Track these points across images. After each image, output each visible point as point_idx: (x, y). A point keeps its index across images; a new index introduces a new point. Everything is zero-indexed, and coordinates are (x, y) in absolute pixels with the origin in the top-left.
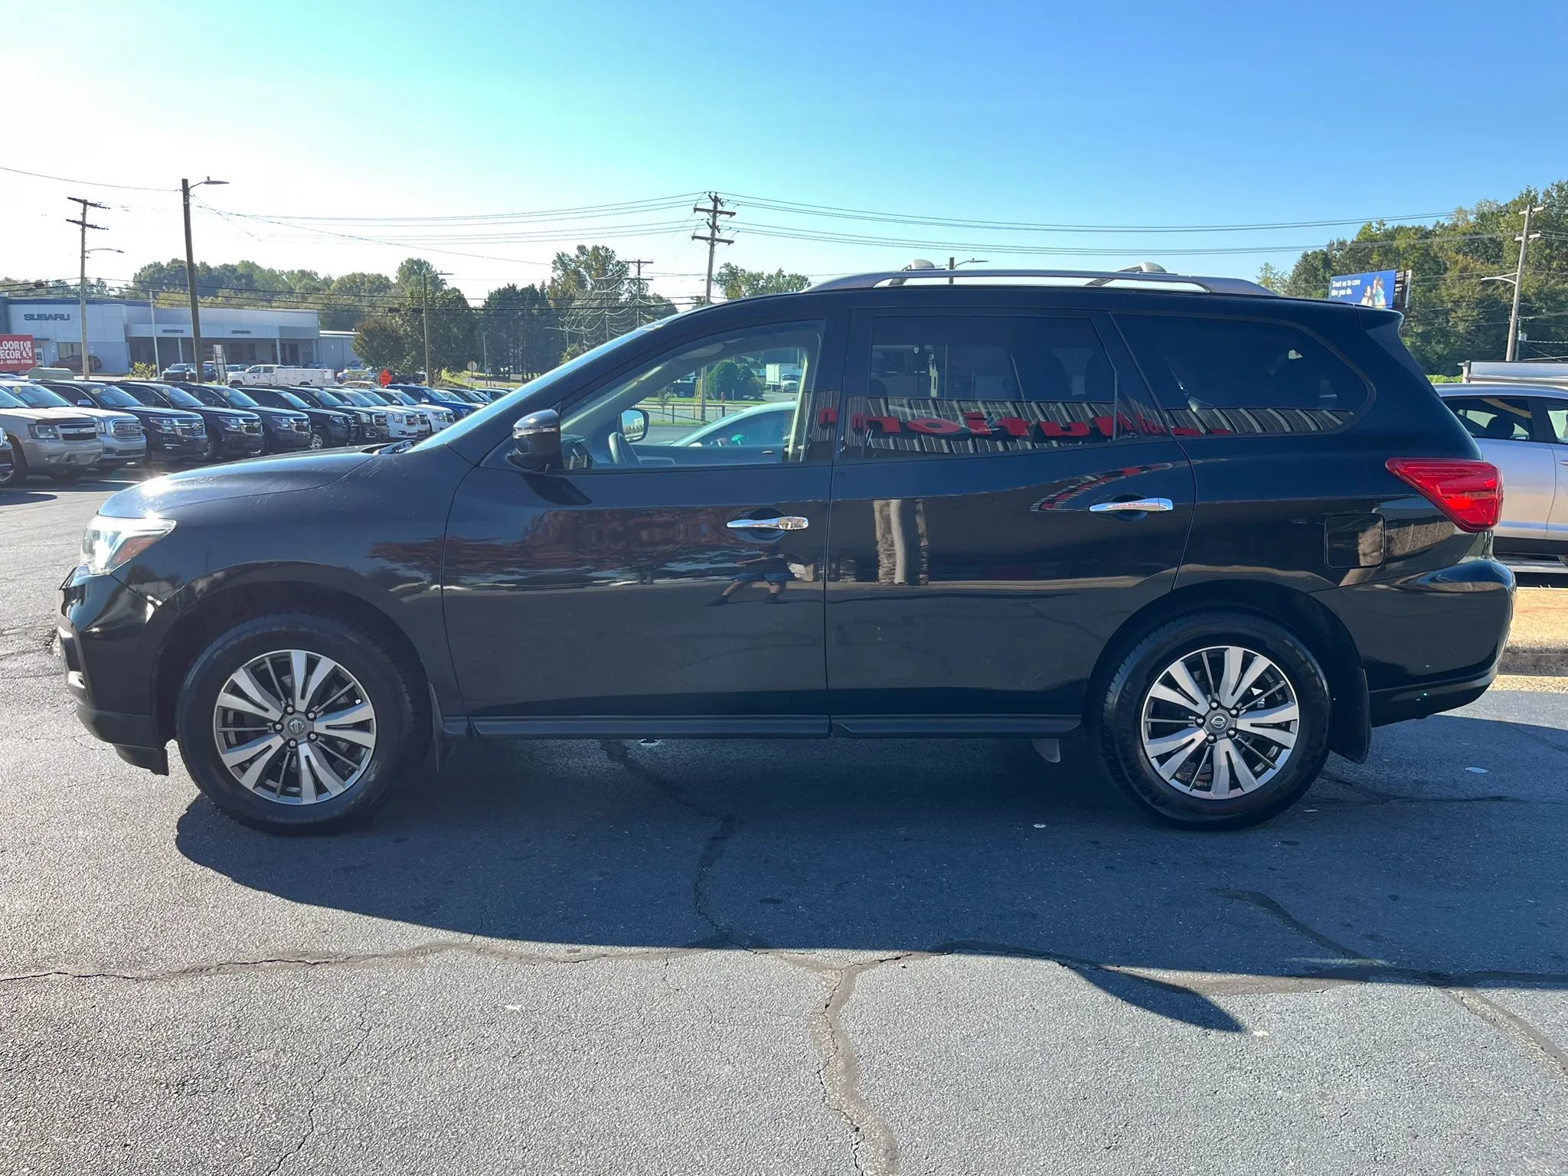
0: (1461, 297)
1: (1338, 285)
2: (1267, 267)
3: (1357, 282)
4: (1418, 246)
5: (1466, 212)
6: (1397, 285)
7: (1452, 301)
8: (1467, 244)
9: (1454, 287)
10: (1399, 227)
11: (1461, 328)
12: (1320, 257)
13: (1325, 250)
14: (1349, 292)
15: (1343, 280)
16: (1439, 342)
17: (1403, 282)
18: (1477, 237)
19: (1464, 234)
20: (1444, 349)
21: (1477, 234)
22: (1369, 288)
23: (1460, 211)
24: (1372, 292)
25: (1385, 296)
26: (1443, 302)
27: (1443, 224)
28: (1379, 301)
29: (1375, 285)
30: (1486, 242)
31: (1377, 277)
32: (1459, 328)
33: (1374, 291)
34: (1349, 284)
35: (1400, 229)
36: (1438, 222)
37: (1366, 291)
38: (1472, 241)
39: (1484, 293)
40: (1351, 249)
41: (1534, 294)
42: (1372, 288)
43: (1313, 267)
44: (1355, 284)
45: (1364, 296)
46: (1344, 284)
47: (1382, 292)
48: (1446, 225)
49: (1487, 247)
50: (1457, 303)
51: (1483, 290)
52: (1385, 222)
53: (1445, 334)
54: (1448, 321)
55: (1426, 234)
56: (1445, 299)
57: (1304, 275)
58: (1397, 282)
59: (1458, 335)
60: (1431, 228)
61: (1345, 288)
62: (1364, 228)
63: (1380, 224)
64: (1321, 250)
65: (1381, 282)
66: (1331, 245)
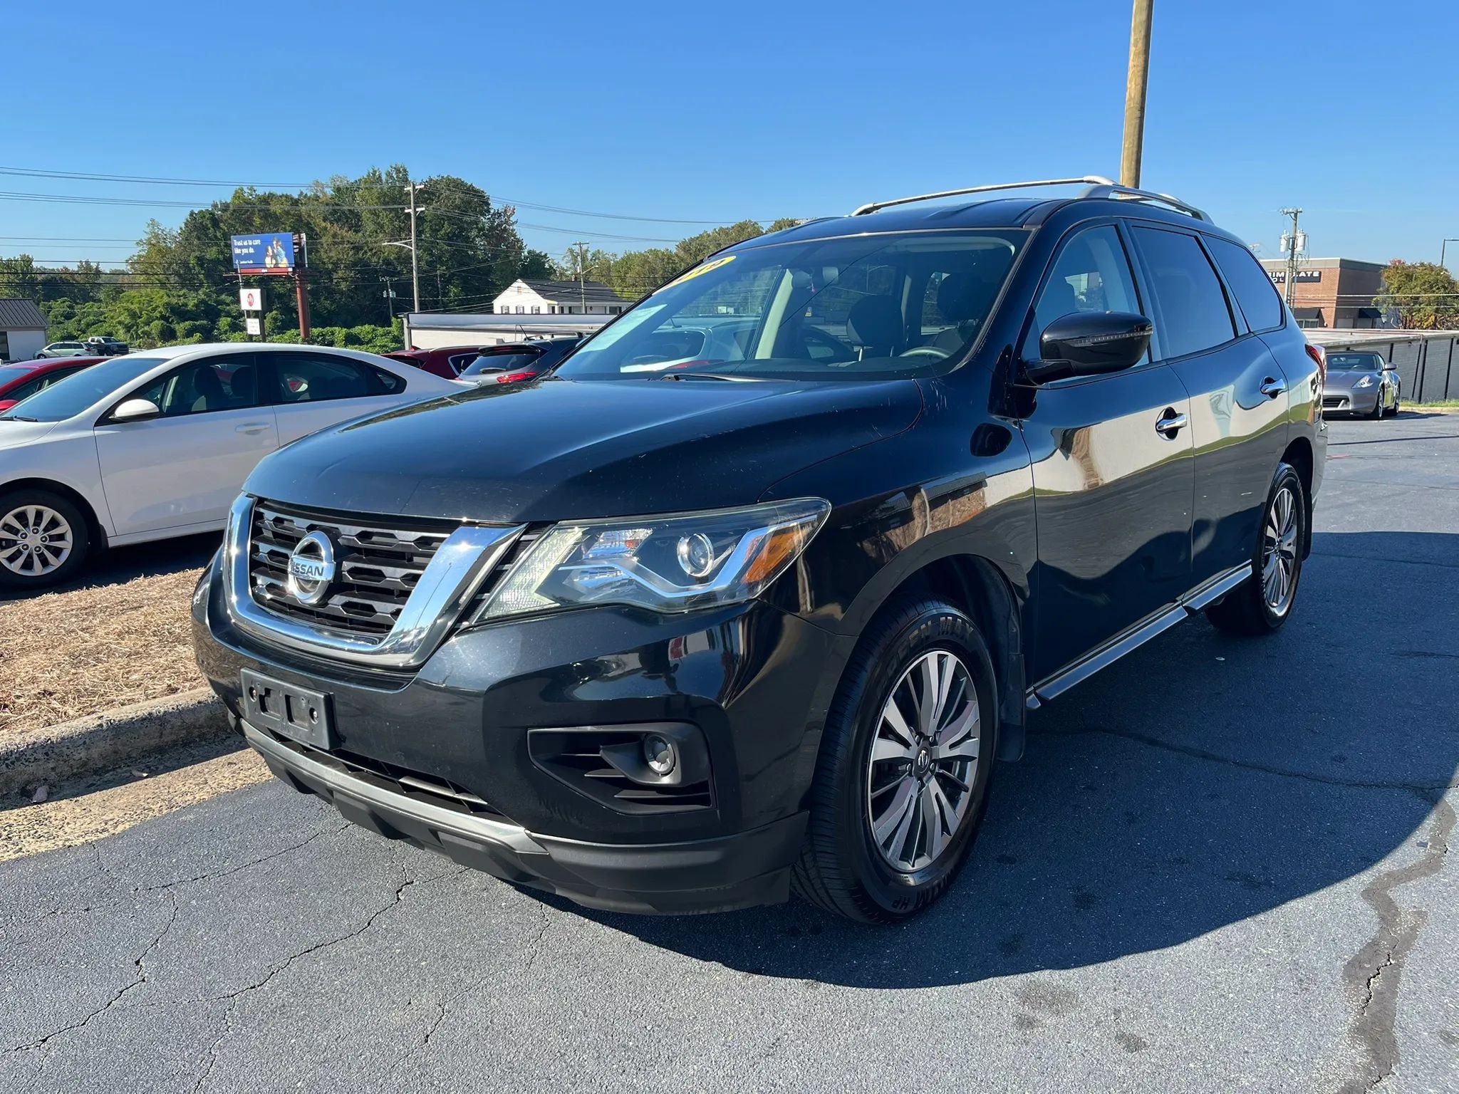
0: (338, 259)
1: (240, 244)
2: (153, 223)
3: (257, 242)
4: (292, 212)
5: (323, 184)
6: (295, 247)
7: (332, 263)
8: (331, 214)
9: (330, 251)
10: (270, 193)
11: (343, 286)
12: (208, 216)
13: (210, 209)
14: (251, 250)
15: (244, 240)
16: (326, 299)
17: (299, 244)
18: (338, 208)
19: (327, 205)
20: (332, 305)
21: (338, 205)
22: (269, 248)
23: (317, 184)
24: (273, 252)
25: (286, 256)
26: (324, 263)
27: (306, 195)
28: (282, 260)
29: (275, 246)
30: (347, 213)
31: (276, 239)
32: (342, 286)
33: (275, 251)
34: (250, 244)
35: (271, 196)
36: (302, 193)
37: (267, 250)
38: (335, 212)
39: (357, 256)
40: (234, 211)
41: (395, 259)
42: (273, 248)
43: (203, 226)
44: (256, 243)
45: (267, 255)
46: (245, 243)
47: (283, 252)
48: (309, 195)
49: (347, 218)
50: (336, 265)
51: (355, 254)
52: (255, 188)
53: (331, 292)
54: (332, 281)
55: (295, 202)
56: (326, 260)
57: (196, 233)
58: (295, 244)
59: (342, 293)
60: (297, 197)
61: (248, 247)
62: (236, 192)
63: (250, 189)
64: (207, 210)
65: (280, 243)
66: (215, 206)
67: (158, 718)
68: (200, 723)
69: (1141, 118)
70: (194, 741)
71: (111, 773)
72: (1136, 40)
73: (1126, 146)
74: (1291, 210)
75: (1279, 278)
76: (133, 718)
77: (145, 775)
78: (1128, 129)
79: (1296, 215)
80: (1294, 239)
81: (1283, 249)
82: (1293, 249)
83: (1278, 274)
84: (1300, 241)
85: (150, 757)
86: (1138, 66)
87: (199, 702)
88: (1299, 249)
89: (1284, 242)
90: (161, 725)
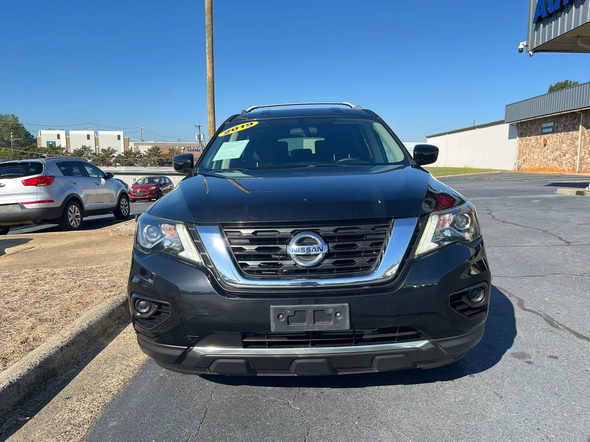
67: (15, 384)
68: (32, 382)
69: (213, 86)
70: (33, 394)
71: (5, 424)
72: (209, 57)
73: (209, 95)
74: (198, 125)
75: (196, 149)
76: (4, 387)
77: (28, 418)
78: (208, 89)
79: (199, 127)
80: (200, 135)
81: (197, 139)
82: (200, 139)
83: (195, 148)
84: (202, 136)
85: (17, 408)
86: (211, 67)
87: (29, 370)
88: (202, 139)
89: (197, 137)
90: (18, 388)
